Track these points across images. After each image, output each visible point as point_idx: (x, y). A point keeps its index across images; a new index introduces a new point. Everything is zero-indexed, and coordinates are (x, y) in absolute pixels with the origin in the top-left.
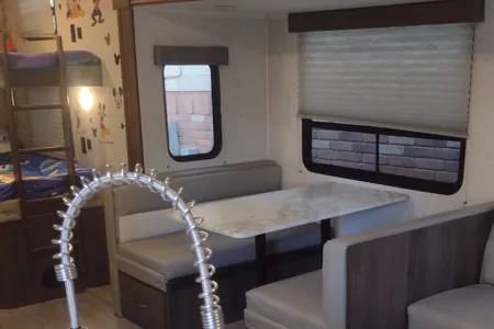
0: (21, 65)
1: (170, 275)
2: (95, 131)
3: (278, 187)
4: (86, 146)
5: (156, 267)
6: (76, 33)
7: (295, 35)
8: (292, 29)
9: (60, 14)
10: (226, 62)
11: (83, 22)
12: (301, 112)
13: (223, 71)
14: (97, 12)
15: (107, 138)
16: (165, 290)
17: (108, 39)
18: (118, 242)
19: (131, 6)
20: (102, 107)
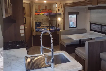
0: (51, 15)
1: (66, 44)
2: (60, 23)
3: (86, 33)
4: (59, 25)
5: (65, 43)
6: (59, 10)
7: (89, 10)
8: (89, 9)
9: (57, 8)
10: (78, 14)
11: (60, 9)
12: (90, 22)
13: (78, 15)
14: (61, 8)
15: (61, 24)
16: (66, 46)
17: (62, 11)
18: (61, 39)
19: (65, 7)
20: (61, 20)
